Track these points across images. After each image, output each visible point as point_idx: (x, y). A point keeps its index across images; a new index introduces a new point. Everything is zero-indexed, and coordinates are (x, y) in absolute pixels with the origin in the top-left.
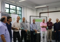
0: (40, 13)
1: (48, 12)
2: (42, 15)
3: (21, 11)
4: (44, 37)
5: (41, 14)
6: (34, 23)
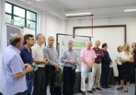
3: (36, 22)
6: (70, 50)
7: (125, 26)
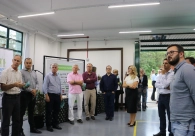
0: (69, 51)
1: (88, 50)
2: (73, 55)
3: (22, 42)
4: (75, 109)
5: (71, 53)
6: (54, 74)
7: (121, 49)
